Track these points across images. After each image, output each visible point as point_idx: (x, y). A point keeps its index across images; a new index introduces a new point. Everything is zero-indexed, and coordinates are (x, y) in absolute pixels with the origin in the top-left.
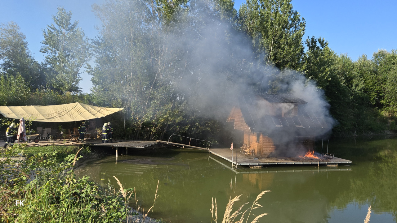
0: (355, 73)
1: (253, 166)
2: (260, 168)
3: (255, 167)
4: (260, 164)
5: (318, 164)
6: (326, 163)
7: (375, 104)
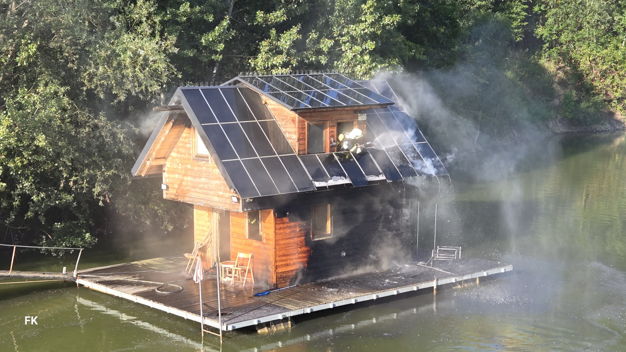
3: (274, 328)
4: (287, 315)
5: (433, 287)
6: (453, 281)
7: (520, 41)
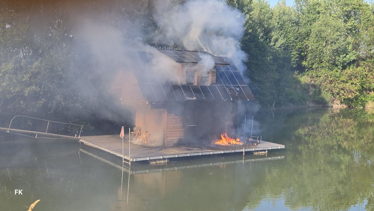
0: (274, 23)
1: (155, 160)
2: (166, 162)
3: (158, 162)
4: (165, 157)
5: (243, 152)
6: (254, 150)
7: (296, 67)
